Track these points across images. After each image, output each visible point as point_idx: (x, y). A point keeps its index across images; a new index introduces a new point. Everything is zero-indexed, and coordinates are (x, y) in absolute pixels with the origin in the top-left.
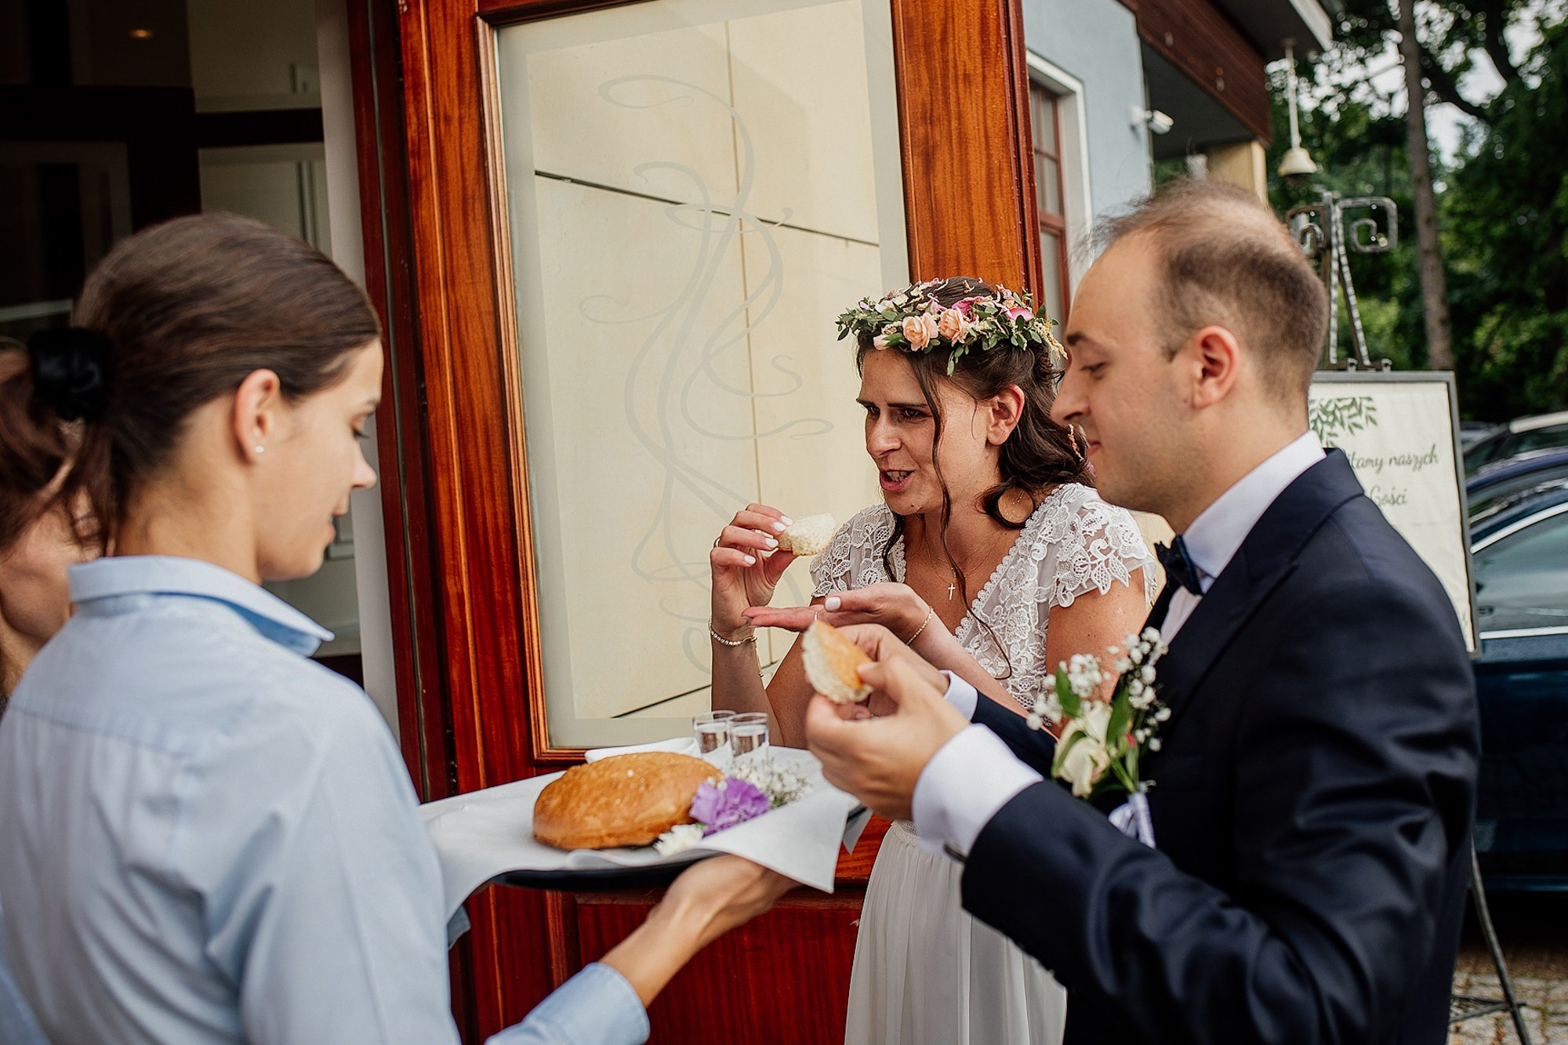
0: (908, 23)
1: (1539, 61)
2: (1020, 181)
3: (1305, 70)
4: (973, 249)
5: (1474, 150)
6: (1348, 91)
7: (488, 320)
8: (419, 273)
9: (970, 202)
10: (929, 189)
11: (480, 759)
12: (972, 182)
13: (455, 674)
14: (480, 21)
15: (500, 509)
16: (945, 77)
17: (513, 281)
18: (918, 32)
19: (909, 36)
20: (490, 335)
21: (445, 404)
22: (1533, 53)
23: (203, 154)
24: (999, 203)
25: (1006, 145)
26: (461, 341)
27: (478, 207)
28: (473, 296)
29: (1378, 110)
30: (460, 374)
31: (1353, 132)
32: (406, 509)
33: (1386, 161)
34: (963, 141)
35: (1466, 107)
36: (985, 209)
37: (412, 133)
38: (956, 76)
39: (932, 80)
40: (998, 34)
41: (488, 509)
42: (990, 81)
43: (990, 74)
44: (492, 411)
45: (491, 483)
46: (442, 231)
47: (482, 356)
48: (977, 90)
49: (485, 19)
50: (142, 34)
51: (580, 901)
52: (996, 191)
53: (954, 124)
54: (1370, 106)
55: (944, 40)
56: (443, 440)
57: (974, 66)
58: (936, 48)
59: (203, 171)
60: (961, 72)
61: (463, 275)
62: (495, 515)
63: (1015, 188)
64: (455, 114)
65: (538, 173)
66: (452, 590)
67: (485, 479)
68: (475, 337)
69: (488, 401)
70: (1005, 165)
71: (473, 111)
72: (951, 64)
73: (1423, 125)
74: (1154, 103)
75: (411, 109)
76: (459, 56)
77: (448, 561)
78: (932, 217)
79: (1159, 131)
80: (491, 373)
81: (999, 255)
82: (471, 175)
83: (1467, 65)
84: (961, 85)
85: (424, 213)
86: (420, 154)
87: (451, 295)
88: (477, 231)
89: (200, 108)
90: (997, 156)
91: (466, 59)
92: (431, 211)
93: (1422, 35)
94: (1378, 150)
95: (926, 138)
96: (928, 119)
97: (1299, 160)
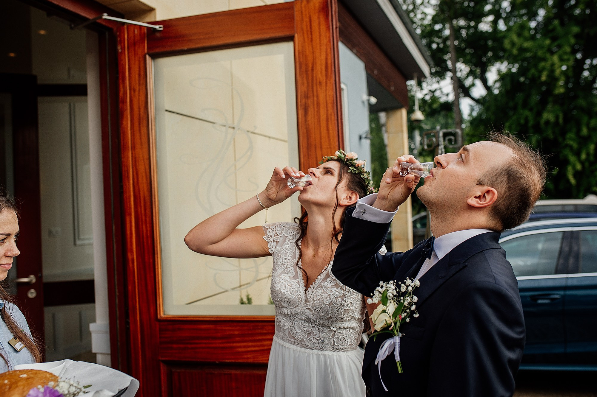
0: (300, 64)
1: (498, 85)
2: (338, 120)
3: (419, 84)
4: (321, 142)
5: (475, 114)
6: (433, 92)
7: (147, 162)
8: (122, 143)
9: (320, 126)
10: (306, 121)
11: (138, 319)
12: (321, 119)
13: (130, 288)
14: (147, 57)
15: (149, 229)
16: (312, 82)
17: (156, 148)
18: (304, 67)
19: (300, 68)
20: (147, 167)
21: (130, 191)
22: (496, 82)
23: (40, 99)
24: (330, 127)
25: (333, 107)
26: (136, 169)
27: (144, 122)
28: (141, 153)
29: (443, 99)
30: (135, 180)
31: (435, 106)
32: (114, 228)
33: (446, 116)
34: (318, 105)
35: (473, 99)
36: (325, 128)
37: (121, 94)
38: (316, 82)
39: (308, 83)
40: (331, 69)
41: (144, 229)
42: (328, 85)
43: (328, 82)
44: (147, 194)
45: (146, 219)
46: (131, 129)
47: (144, 175)
48: (324, 87)
49: (150, 55)
50: (12, 55)
51: (173, 370)
52: (330, 122)
53: (315, 99)
54: (440, 98)
55: (312, 70)
56: (128, 204)
57: (323, 79)
58: (310, 72)
59: (40, 106)
60: (318, 81)
61: (138, 145)
62: (147, 231)
63: (336, 122)
64: (137, 88)
65: (166, 111)
66: (130, 257)
67: (144, 218)
68: (142, 168)
69: (146, 190)
70: (333, 114)
71: (144, 88)
72: (315, 78)
73: (458, 105)
74: (370, 93)
75: (121, 86)
76: (139, 68)
77: (129, 247)
78: (307, 131)
79: (371, 103)
80: (147, 180)
81: (330, 144)
82: (142, 110)
83: (473, 85)
84: (318, 86)
85: (124, 123)
86: (124, 102)
87: (134, 153)
88: (144, 130)
89: (39, 82)
90: (330, 111)
91: (142, 70)
92: (127, 123)
93: (459, 74)
94: (443, 113)
95: (305, 104)
96: (306, 96)
97: (419, 115)
